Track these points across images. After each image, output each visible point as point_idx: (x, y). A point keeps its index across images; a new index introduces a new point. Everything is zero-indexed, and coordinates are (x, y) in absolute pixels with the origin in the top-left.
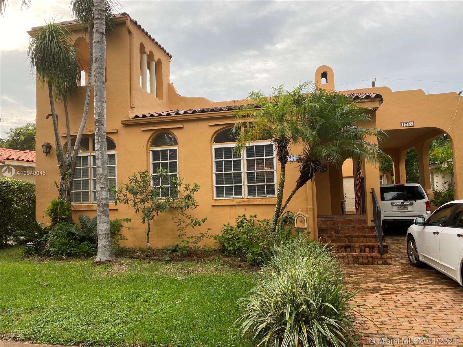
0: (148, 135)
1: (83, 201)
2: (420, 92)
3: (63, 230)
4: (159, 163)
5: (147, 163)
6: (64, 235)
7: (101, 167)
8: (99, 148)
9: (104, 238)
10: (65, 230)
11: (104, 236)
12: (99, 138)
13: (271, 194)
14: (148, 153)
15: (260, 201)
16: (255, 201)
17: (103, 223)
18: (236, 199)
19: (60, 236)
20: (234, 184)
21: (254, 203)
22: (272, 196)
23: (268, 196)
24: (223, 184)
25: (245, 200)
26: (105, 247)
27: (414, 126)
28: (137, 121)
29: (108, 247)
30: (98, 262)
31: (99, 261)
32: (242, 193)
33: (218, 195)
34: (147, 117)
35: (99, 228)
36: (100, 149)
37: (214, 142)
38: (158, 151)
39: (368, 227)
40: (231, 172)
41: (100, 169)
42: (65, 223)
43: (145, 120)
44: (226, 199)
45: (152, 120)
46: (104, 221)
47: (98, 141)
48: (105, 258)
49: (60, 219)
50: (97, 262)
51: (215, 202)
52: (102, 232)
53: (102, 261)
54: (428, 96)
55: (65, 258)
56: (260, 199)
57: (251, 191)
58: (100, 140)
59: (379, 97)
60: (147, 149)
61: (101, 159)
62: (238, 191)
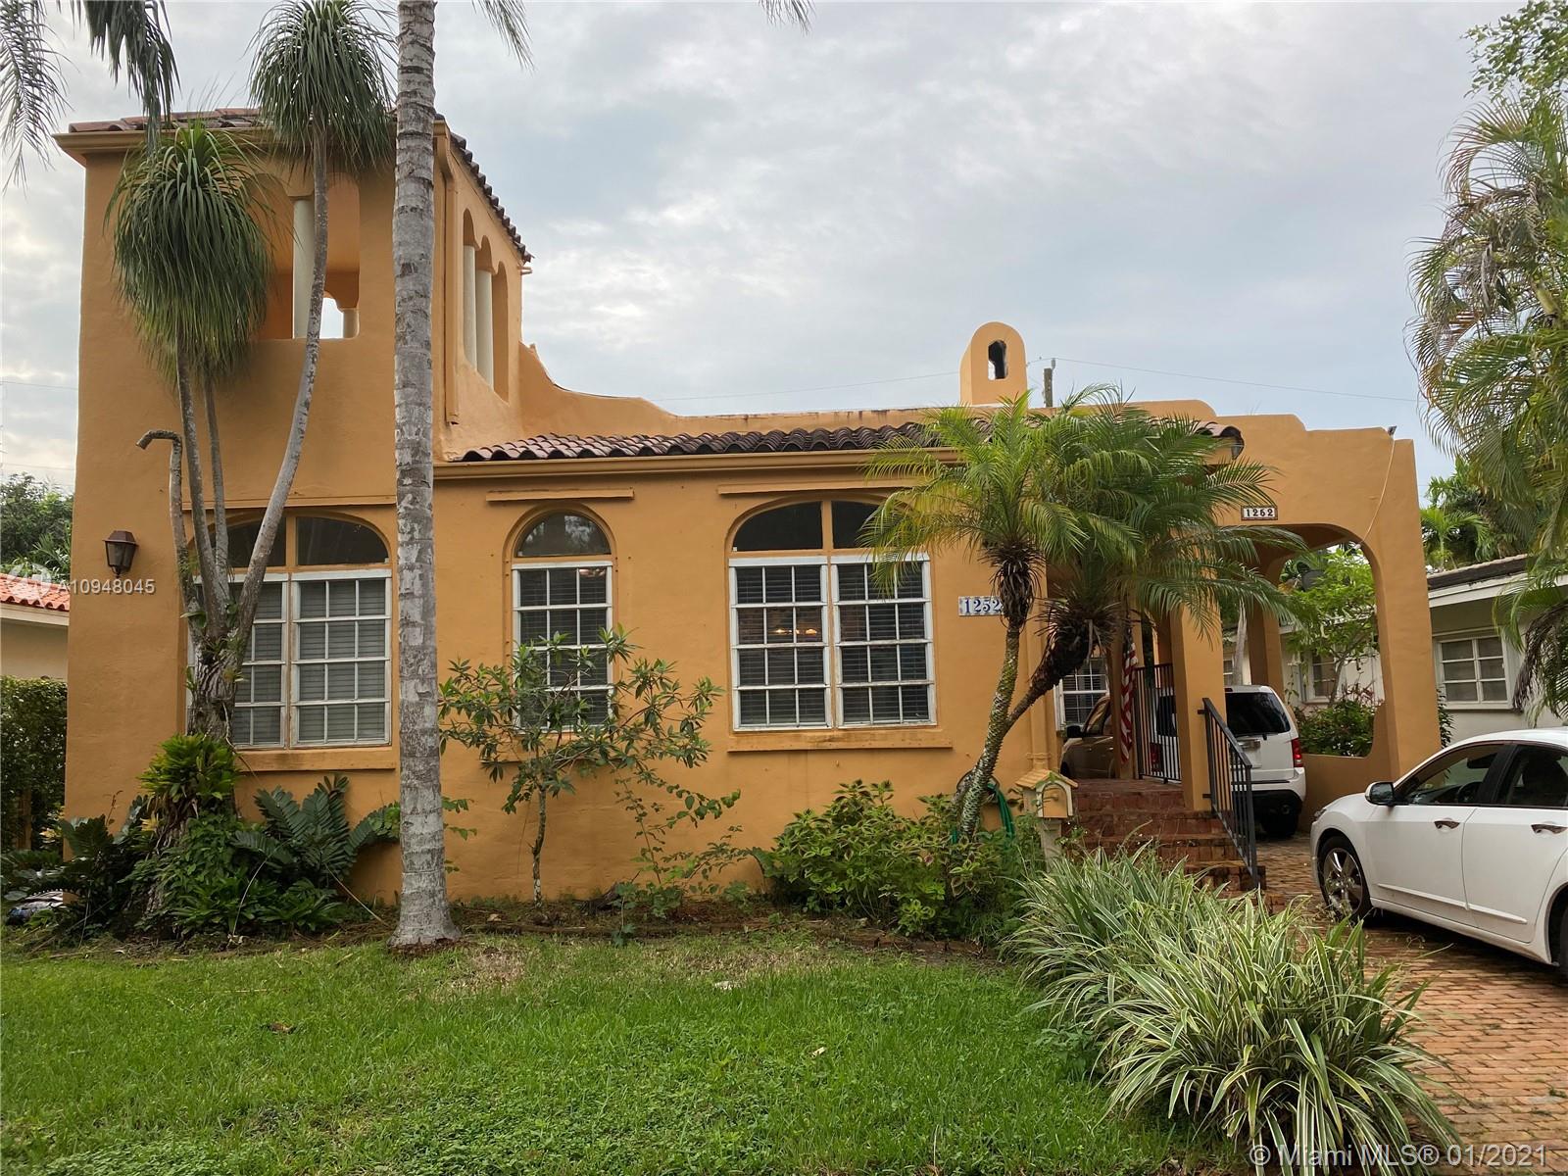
0: (509, 518)
1: (256, 741)
2: (1290, 422)
3: (214, 843)
4: (544, 612)
5: (505, 612)
6: (222, 862)
7: (420, 625)
8: (414, 560)
9: (428, 863)
10: (222, 842)
11: (429, 857)
12: (416, 526)
13: (914, 715)
14: (506, 576)
15: (885, 738)
16: (868, 737)
17: (426, 813)
18: (810, 731)
19: (204, 865)
20: (801, 681)
21: (867, 745)
22: (920, 723)
23: (907, 723)
24: (763, 683)
25: (836, 734)
26: (432, 895)
27: (1276, 519)
28: (474, 469)
29: (440, 896)
30: (410, 949)
31: (416, 945)
32: (824, 712)
33: (746, 716)
34: (509, 458)
35: (412, 830)
36: (418, 564)
37: (735, 549)
38: (542, 572)
39: (1196, 816)
40: (791, 645)
41: (418, 629)
42: (220, 818)
43: (501, 469)
44: (774, 732)
45: (527, 468)
46: (428, 808)
47: (412, 538)
48: (432, 933)
49: (198, 805)
50: (409, 947)
51: (738, 742)
52: (420, 843)
53: (425, 942)
54: (1311, 434)
55: (240, 941)
56: (883, 732)
57: (854, 704)
58: (416, 535)
59: (1231, 435)
60: (505, 563)
61: (422, 596)
62: (814, 705)
